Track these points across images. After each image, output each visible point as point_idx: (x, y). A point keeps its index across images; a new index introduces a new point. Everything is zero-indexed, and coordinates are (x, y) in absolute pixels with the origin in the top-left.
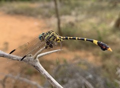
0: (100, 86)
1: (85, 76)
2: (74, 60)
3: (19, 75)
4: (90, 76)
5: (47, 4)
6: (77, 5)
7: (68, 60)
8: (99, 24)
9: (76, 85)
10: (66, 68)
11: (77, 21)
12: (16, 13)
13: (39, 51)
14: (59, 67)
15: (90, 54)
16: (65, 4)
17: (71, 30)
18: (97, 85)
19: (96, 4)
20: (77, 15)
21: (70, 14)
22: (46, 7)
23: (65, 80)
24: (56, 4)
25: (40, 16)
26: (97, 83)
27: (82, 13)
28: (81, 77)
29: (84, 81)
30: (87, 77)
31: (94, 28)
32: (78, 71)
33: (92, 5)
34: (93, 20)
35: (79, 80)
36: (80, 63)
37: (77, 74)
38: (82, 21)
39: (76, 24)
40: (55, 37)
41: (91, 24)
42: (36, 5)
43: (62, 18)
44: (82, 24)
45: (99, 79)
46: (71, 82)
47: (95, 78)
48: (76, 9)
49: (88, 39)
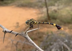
4: (66, 41)
9: (58, 46)
10: (52, 36)
11: (58, 9)
13: (27, 30)
14: (48, 36)
15: (67, 28)
17: (55, 15)
20: (58, 6)
21: (54, 5)
22: (40, 2)
23: (52, 43)
25: (36, 7)
26: (71, 44)
27: (62, 4)
28: (61, 41)
29: (63, 43)
30: (65, 41)
31: (69, 13)
32: (59, 38)
34: (68, 8)
35: (60, 43)
36: (60, 33)
37: (59, 40)
39: (58, 11)
41: (67, 11)
44: (62, 10)
46: (55, 44)
49: (51, 23)
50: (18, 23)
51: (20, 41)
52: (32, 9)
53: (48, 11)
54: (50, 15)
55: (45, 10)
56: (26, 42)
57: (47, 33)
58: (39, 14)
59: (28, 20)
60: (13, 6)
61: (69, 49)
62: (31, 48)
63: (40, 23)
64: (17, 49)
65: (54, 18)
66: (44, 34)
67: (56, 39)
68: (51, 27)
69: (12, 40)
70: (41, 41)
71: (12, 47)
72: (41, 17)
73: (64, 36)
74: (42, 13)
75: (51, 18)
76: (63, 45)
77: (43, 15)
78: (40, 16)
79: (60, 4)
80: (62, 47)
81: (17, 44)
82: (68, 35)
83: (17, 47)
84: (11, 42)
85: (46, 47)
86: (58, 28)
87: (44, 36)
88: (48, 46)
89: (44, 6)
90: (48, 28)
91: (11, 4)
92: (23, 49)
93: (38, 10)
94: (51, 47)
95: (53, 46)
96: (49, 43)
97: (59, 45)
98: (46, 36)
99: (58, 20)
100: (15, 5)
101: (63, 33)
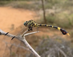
0: (69, 53)
1: (60, 46)
2: (53, 36)
4: (63, 47)
5: (37, 2)
6: (56, 3)
8: (70, 15)
9: (54, 52)
10: (48, 41)
11: (56, 13)
12: (18, 7)
16: (48, 2)
17: (52, 18)
18: (68, 53)
19: (68, 2)
20: (56, 9)
21: (51, 8)
22: (37, 4)
23: (48, 48)
24: (43, 2)
25: (33, 9)
26: (67, 51)
27: (59, 8)
29: (59, 49)
30: (61, 48)
31: (67, 17)
32: (55, 43)
33: (66, 2)
34: (66, 12)
35: (56, 49)
36: (57, 39)
37: (55, 45)
38: (59, 12)
40: (34, 24)
41: (65, 15)
42: (30, 3)
43: (47, 10)
44: (59, 14)
45: (69, 49)
46: (51, 50)
47: (66, 48)
48: (56, 5)
50: (13, 25)
51: (14, 44)
52: (28, 10)
54: (47, 18)
55: (41, 12)
57: (43, 38)
58: (36, 16)
61: (65, 56)
62: (26, 52)
64: (11, 53)
65: (51, 22)
66: (40, 38)
67: (52, 44)
68: (47, 31)
70: (36, 46)
73: (60, 41)
74: (38, 16)
77: (39, 18)
78: (36, 19)
81: (11, 47)
83: (11, 50)
84: (5, 45)
88: (43, 52)
90: (44, 32)
92: (17, 53)
93: (34, 12)
95: (48, 51)
96: (44, 48)
97: (55, 50)
98: (42, 41)
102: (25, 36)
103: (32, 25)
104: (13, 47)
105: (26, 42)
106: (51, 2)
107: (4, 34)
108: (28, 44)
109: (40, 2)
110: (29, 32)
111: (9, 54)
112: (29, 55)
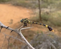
2: (47, 32)
3: (17, 37)
4: (55, 42)
6: (51, 3)
7: (43, 32)
9: (46, 45)
10: (42, 36)
14: (38, 35)
15: (56, 30)
16: (44, 2)
20: (51, 8)
21: (47, 8)
22: (34, 3)
23: (41, 42)
24: (39, 2)
25: (30, 8)
30: (53, 42)
32: (48, 39)
35: (48, 43)
37: (48, 40)
39: (50, 13)
41: (59, 14)
43: (42, 9)
44: (53, 13)
48: (51, 5)
49: (43, 24)
50: (12, 20)
51: (12, 36)
52: (26, 8)
53: (40, 12)
54: (42, 16)
55: (37, 11)
56: (18, 38)
57: (38, 33)
58: (32, 14)
59: (23, 19)
60: (9, 5)
62: (22, 44)
63: (33, 23)
64: (9, 44)
65: (46, 20)
66: (35, 33)
67: (45, 39)
68: (41, 28)
69: (5, 35)
70: (31, 39)
71: (4, 41)
72: (34, 17)
73: (53, 37)
74: (34, 14)
75: (42, 19)
76: (51, 46)
77: (35, 16)
78: (32, 16)
79: (52, 7)
80: (50, 47)
81: (9, 39)
82: (56, 37)
83: (9, 41)
85: (35, 45)
86: (49, 30)
87: (34, 34)
89: (38, 8)
90: (39, 28)
91: (8, 3)
92: (14, 44)
93: (31, 10)
94: (40, 46)
95: (41, 45)
96: (38, 42)
98: (36, 36)
99: (49, 22)
100: (11, 3)
101: (52, 34)
102: (21, 30)
103: (27, 22)
104: (11, 39)
105: (22, 35)
106: (47, 2)
107: (5, 27)
108: (23, 36)
109: (37, 2)
110: (24, 27)
111: (8, 45)
112: (24, 46)
